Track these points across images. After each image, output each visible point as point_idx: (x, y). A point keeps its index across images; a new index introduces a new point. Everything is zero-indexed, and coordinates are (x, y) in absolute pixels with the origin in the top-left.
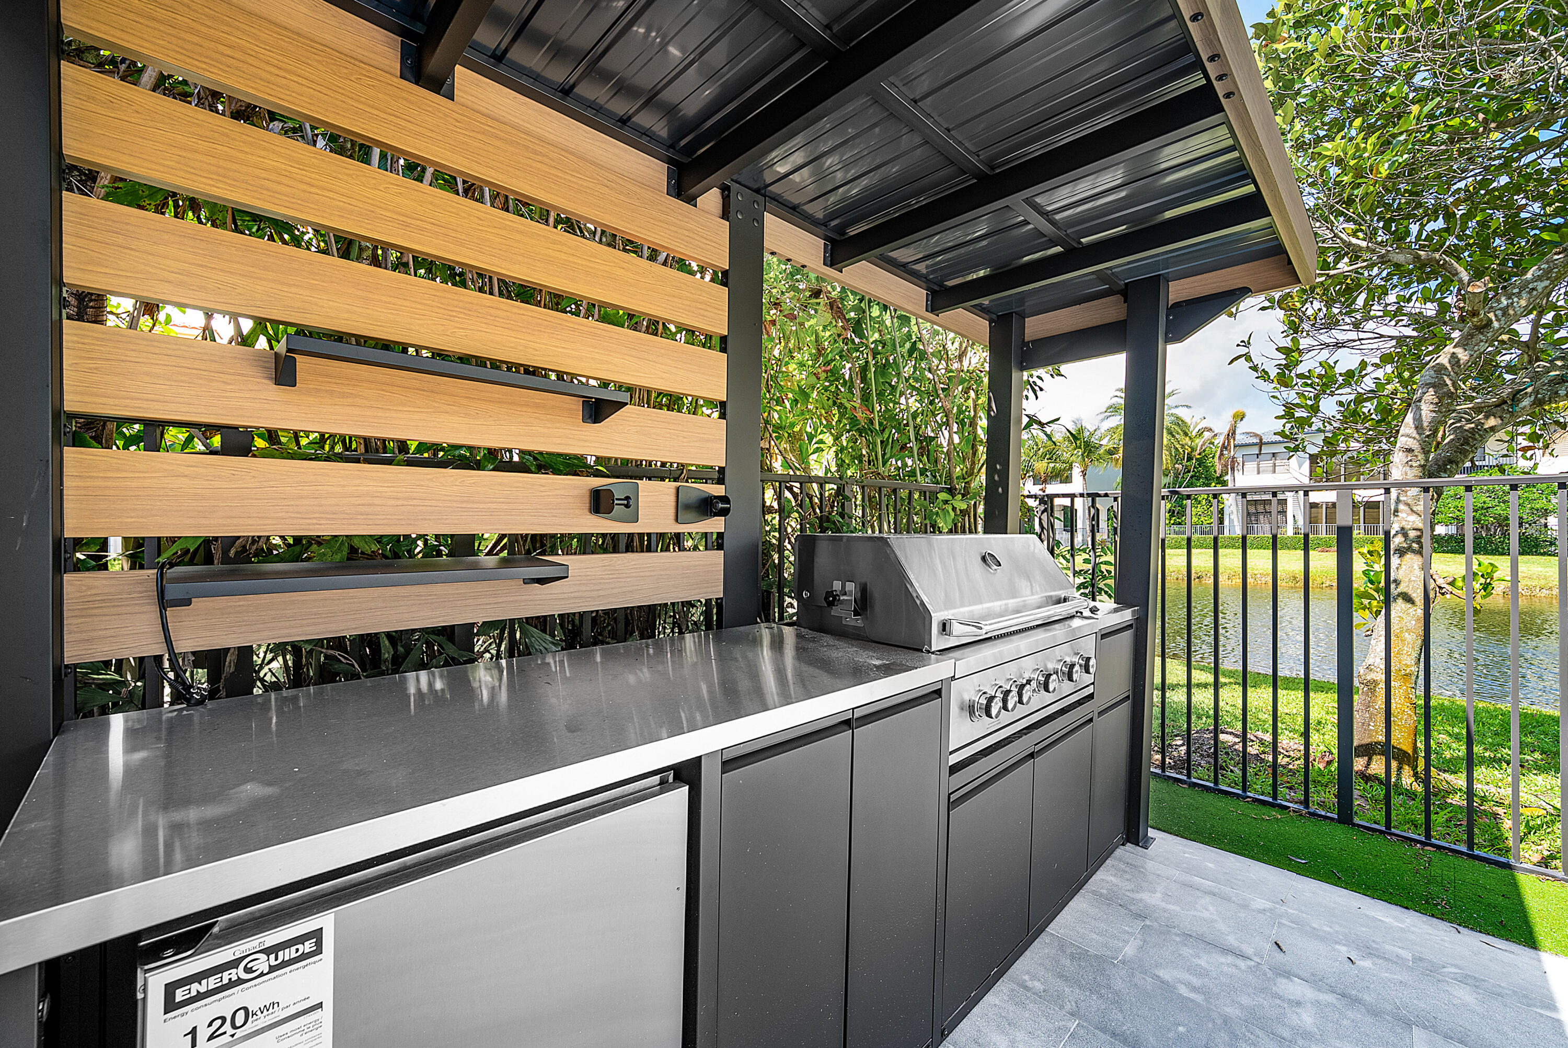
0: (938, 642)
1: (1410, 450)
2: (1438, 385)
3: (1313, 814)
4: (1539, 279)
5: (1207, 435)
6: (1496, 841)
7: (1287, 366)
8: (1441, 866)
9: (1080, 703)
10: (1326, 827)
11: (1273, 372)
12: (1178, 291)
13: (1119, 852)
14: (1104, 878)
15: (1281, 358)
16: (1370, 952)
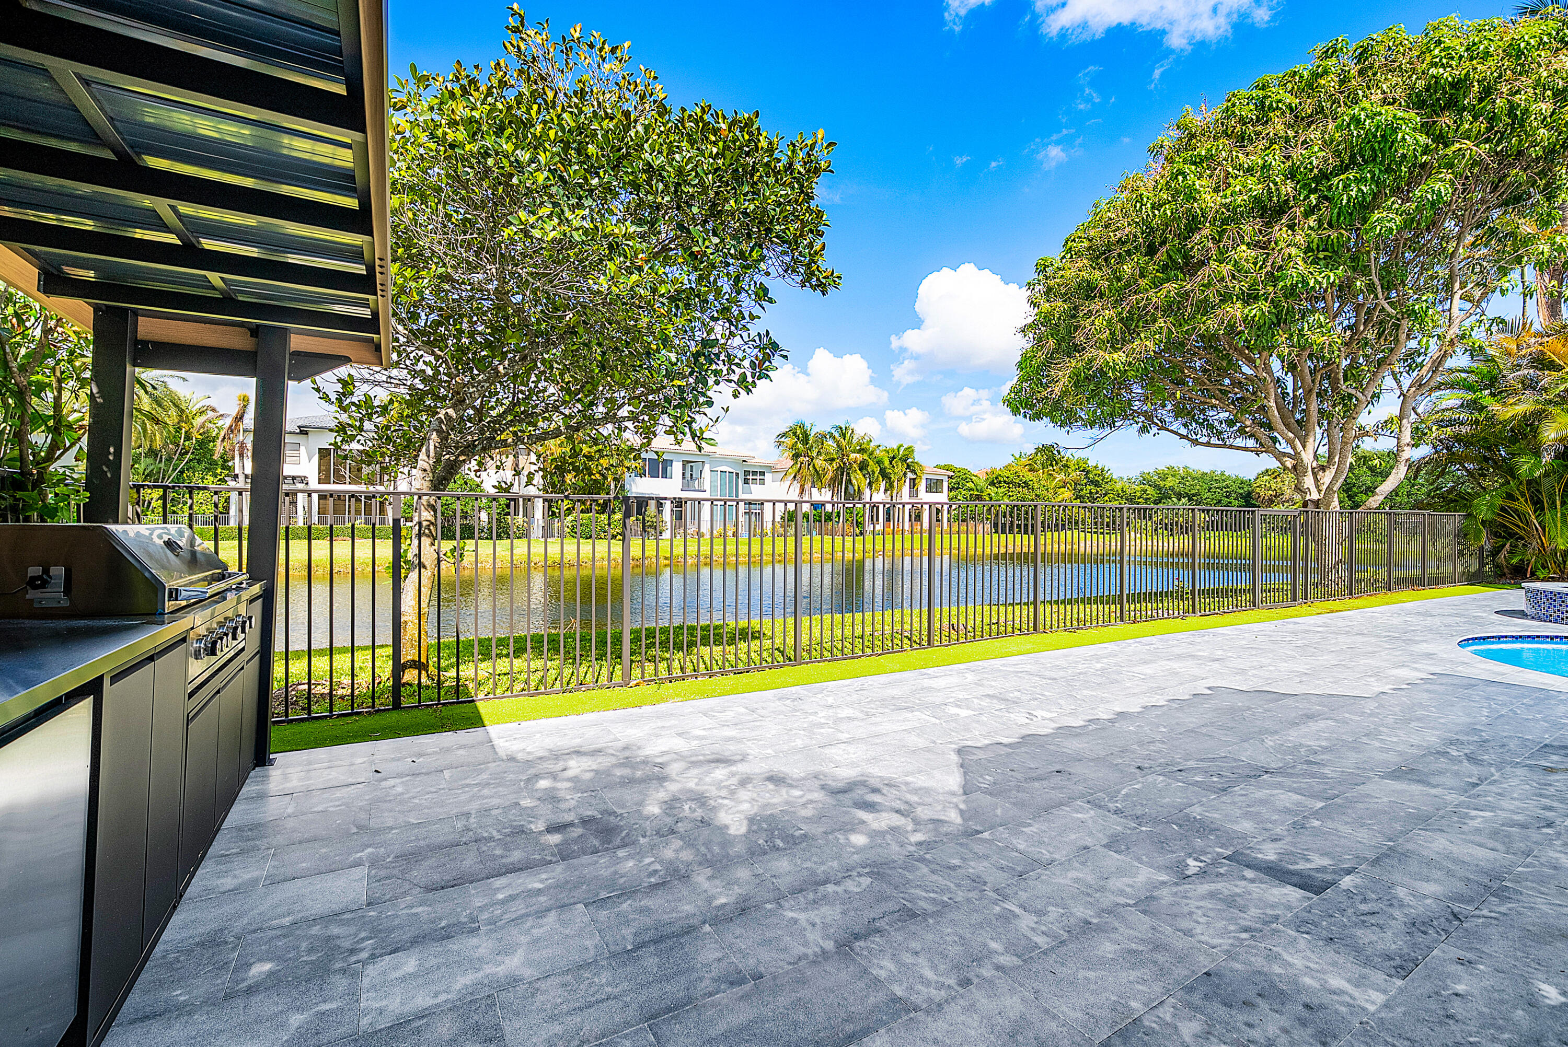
0: (169, 605)
1: (425, 470)
2: (439, 432)
3: (379, 711)
4: (485, 381)
5: (210, 414)
6: (467, 694)
7: (344, 394)
8: (446, 712)
9: (237, 654)
10: (387, 715)
11: (333, 397)
12: (297, 342)
13: (252, 774)
14: (248, 789)
15: (339, 387)
16: (420, 755)
